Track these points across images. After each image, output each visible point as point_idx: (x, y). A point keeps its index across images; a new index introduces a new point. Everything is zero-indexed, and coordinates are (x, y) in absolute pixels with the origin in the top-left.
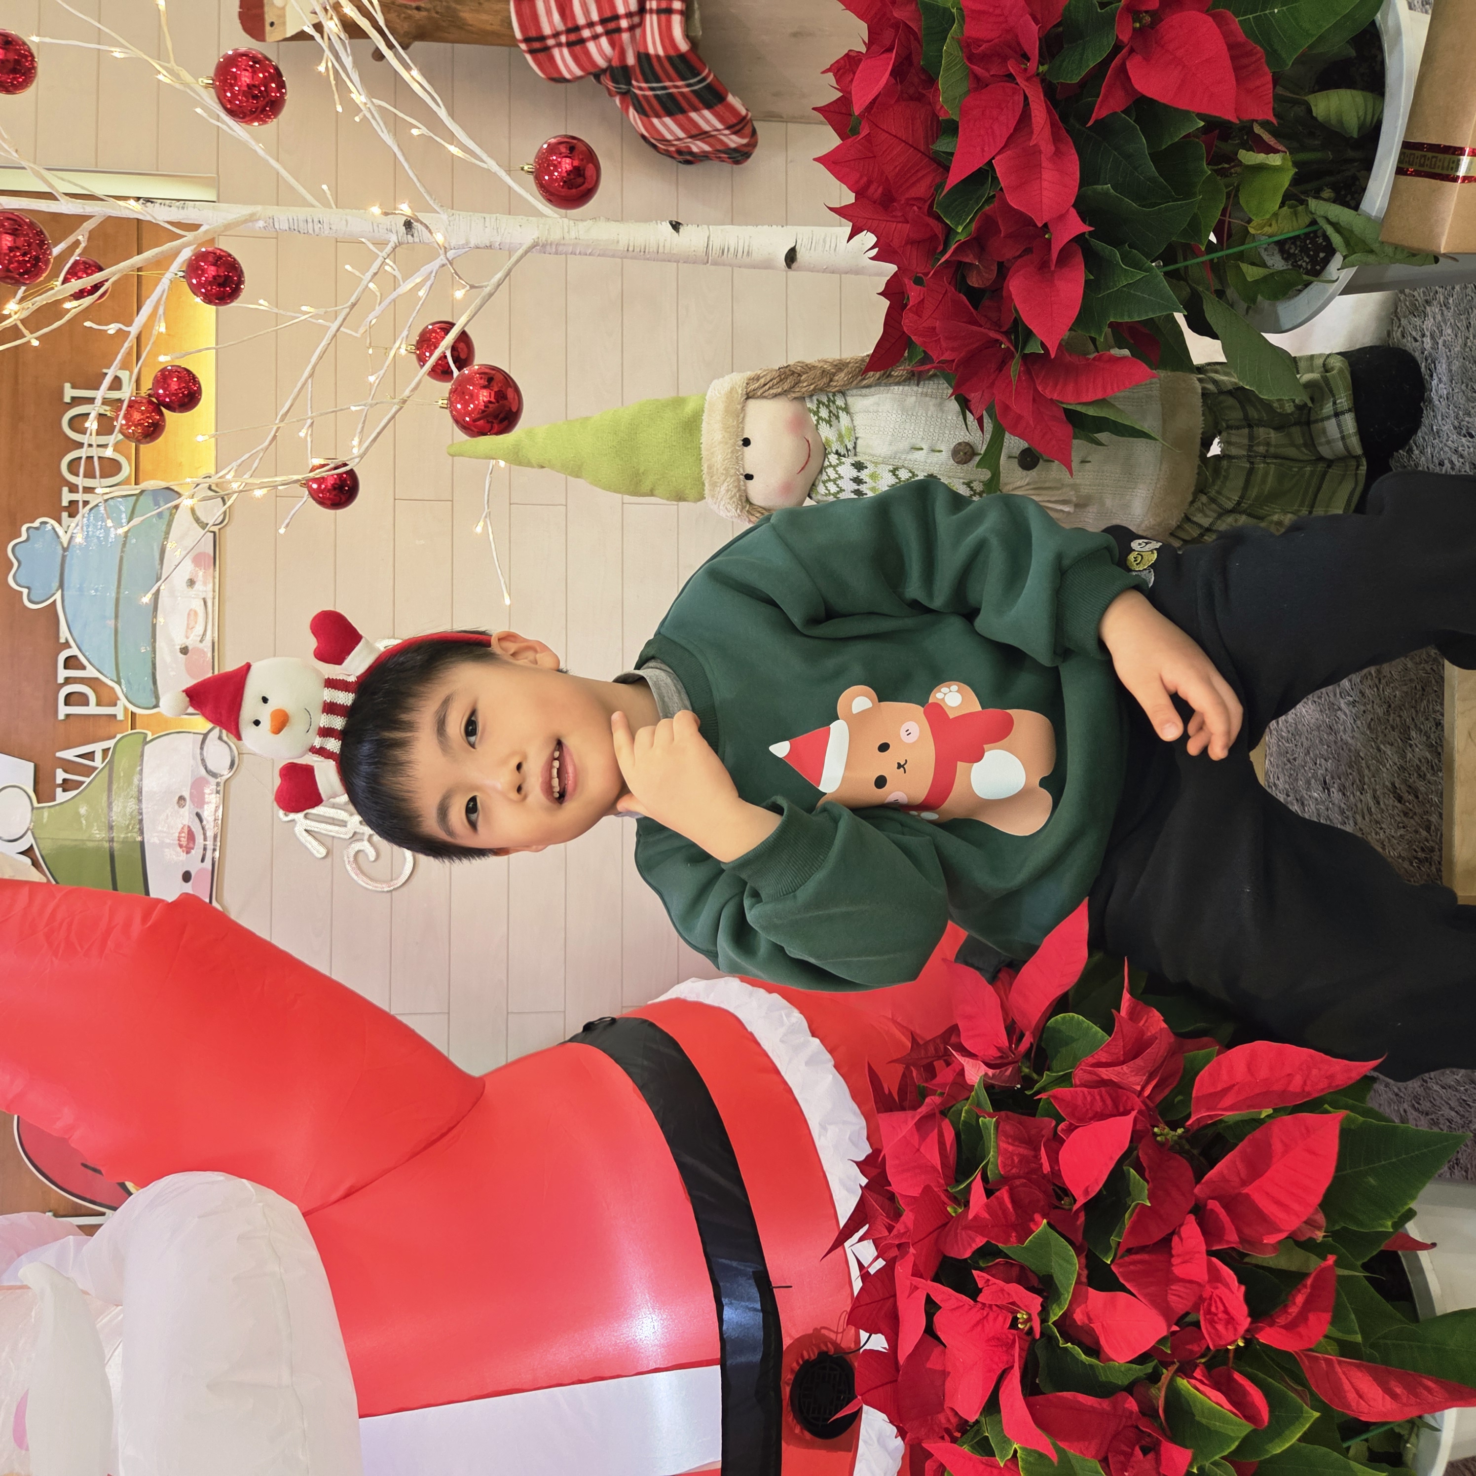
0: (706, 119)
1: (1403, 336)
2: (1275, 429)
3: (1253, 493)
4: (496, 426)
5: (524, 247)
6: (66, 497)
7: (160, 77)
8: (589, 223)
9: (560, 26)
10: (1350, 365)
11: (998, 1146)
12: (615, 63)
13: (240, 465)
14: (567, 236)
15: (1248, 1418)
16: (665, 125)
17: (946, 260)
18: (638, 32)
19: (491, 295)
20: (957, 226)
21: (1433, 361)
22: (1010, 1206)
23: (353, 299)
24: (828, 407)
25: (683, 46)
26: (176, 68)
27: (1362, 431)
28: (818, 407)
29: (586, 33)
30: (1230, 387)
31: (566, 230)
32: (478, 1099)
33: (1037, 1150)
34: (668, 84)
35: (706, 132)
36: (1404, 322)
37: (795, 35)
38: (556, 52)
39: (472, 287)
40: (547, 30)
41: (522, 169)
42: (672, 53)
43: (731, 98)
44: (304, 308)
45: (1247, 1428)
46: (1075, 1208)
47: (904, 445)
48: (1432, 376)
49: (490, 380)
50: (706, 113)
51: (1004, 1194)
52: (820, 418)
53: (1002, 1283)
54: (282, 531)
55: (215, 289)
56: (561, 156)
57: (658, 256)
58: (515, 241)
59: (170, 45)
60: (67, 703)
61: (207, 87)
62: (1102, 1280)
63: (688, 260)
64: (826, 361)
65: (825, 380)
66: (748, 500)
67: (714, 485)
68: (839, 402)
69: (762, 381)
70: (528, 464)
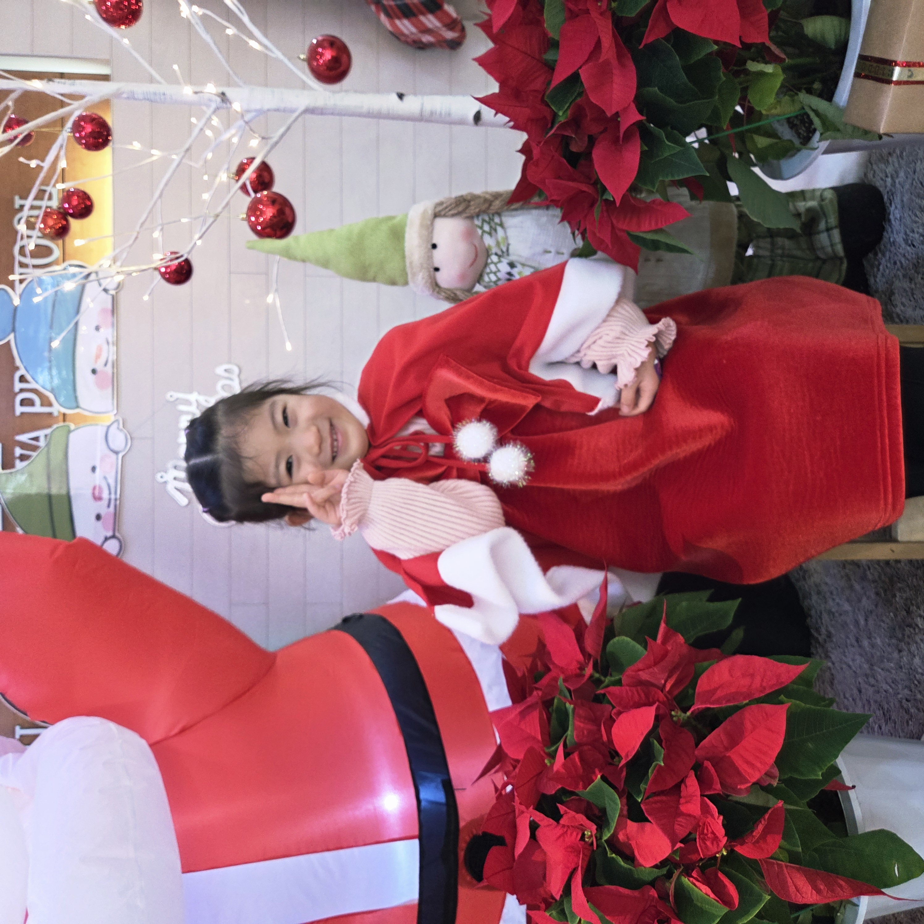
0: (430, 21)
1: (874, 177)
2: (788, 238)
5: (298, 112)
10: (838, 196)
11: (574, 724)
14: (328, 103)
15: (726, 904)
16: (404, 25)
17: (553, 134)
19: (276, 145)
20: (560, 110)
21: (892, 193)
22: (579, 764)
24: (489, 223)
27: (845, 240)
28: (483, 224)
31: (328, 99)
32: (270, 668)
33: (600, 726)
35: (429, 30)
36: (875, 167)
39: (263, 138)
41: (299, 58)
43: (446, 7)
45: (725, 910)
46: (620, 765)
47: (539, 249)
48: (891, 204)
49: (274, 202)
50: (430, 17)
51: (576, 756)
52: (484, 232)
53: (574, 813)
54: (146, 298)
55: (91, 140)
56: (324, 49)
57: (390, 116)
58: (294, 106)
60: (22, 405)
61: (90, 3)
62: (637, 815)
63: (408, 119)
64: (487, 193)
65: (486, 205)
66: (437, 285)
67: (414, 275)
68: (498, 220)
69: (444, 205)
70: (296, 259)
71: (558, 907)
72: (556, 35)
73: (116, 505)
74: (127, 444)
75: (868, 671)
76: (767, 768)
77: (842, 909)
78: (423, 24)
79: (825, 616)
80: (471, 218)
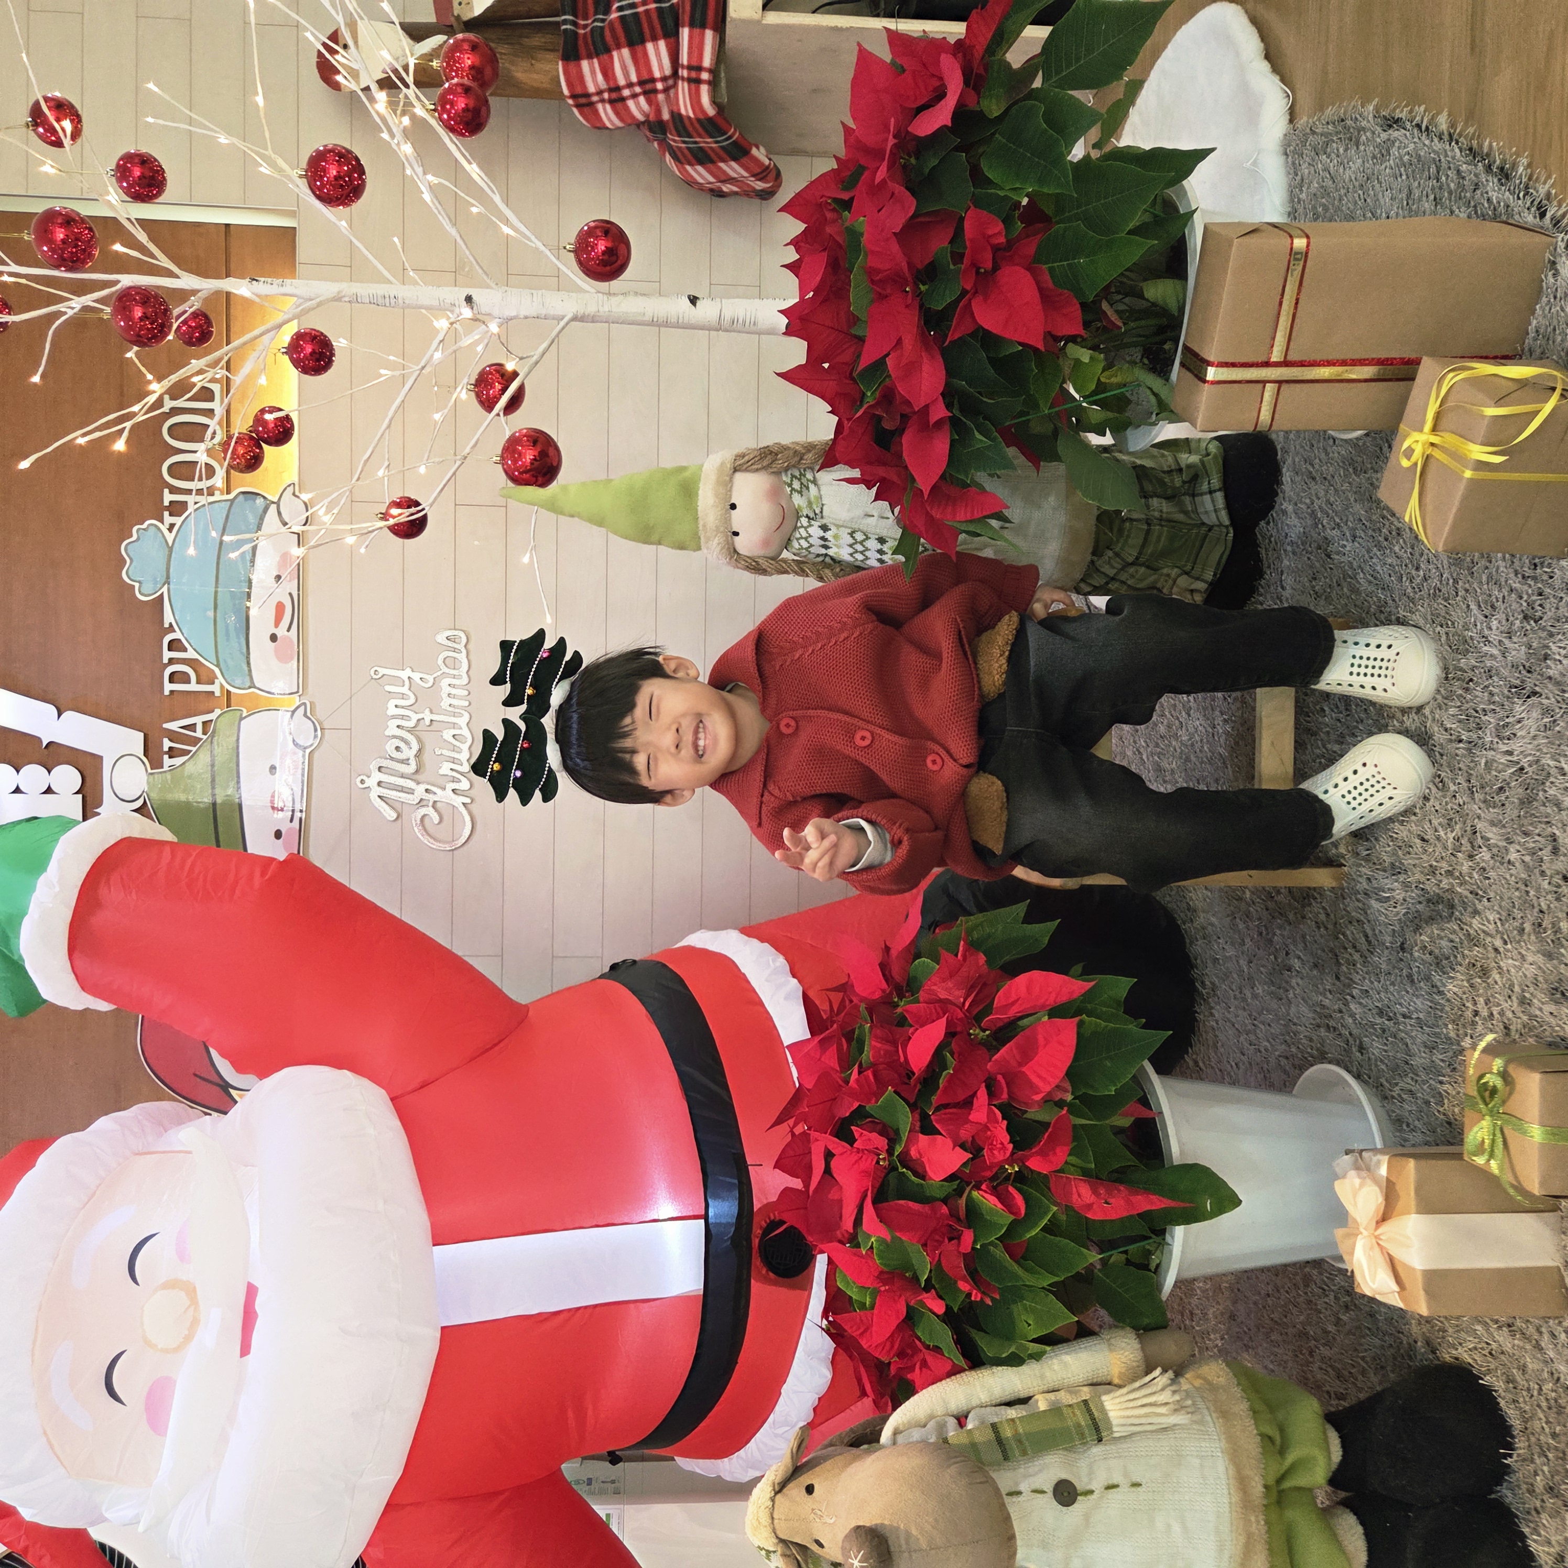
0: (734, 169)
2: (1168, 498)
3: (1149, 550)
4: (540, 479)
5: (566, 320)
6: (168, 498)
7: (262, 170)
8: (621, 297)
9: (602, 84)
10: (1225, 451)
11: (870, 1044)
12: (653, 118)
13: (330, 502)
14: (601, 310)
15: (1011, 1212)
16: (697, 171)
17: (863, 413)
18: (672, 94)
19: (537, 363)
20: (868, 390)
22: (872, 1080)
23: (422, 364)
24: (800, 480)
25: (711, 112)
26: (273, 156)
27: (1229, 506)
28: (792, 481)
29: (626, 92)
31: (601, 304)
32: (523, 1021)
33: (897, 1047)
34: (697, 139)
35: (733, 179)
38: (600, 107)
39: (521, 359)
40: (592, 89)
41: (565, 248)
42: (701, 117)
43: (754, 152)
44: (383, 371)
45: (1010, 1218)
47: (859, 511)
49: (535, 443)
50: (734, 164)
52: (793, 490)
53: (867, 1133)
54: (363, 550)
55: (311, 363)
56: (597, 238)
57: (679, 325)
58: (560, 312)
59: (267, 135)
60: (171, 681)
61: (301, 176)
62: (927, 1128)
63: (702, 328)
64: (797, 444)
65: (797, 459)
66: (735, 551)
67: (708, 539)
68: (809, 476)
69: (746, 458)
70: (562, 513)
71: (853, 1239)
72: (863, 316)
73: (301, 819)
74: (316, 737)
75: (1250, 1027)
76: (1057, 1081)
77: (1158, 1252)
78: (724, 172)
79: (1210, 964)
80: (778, 473)
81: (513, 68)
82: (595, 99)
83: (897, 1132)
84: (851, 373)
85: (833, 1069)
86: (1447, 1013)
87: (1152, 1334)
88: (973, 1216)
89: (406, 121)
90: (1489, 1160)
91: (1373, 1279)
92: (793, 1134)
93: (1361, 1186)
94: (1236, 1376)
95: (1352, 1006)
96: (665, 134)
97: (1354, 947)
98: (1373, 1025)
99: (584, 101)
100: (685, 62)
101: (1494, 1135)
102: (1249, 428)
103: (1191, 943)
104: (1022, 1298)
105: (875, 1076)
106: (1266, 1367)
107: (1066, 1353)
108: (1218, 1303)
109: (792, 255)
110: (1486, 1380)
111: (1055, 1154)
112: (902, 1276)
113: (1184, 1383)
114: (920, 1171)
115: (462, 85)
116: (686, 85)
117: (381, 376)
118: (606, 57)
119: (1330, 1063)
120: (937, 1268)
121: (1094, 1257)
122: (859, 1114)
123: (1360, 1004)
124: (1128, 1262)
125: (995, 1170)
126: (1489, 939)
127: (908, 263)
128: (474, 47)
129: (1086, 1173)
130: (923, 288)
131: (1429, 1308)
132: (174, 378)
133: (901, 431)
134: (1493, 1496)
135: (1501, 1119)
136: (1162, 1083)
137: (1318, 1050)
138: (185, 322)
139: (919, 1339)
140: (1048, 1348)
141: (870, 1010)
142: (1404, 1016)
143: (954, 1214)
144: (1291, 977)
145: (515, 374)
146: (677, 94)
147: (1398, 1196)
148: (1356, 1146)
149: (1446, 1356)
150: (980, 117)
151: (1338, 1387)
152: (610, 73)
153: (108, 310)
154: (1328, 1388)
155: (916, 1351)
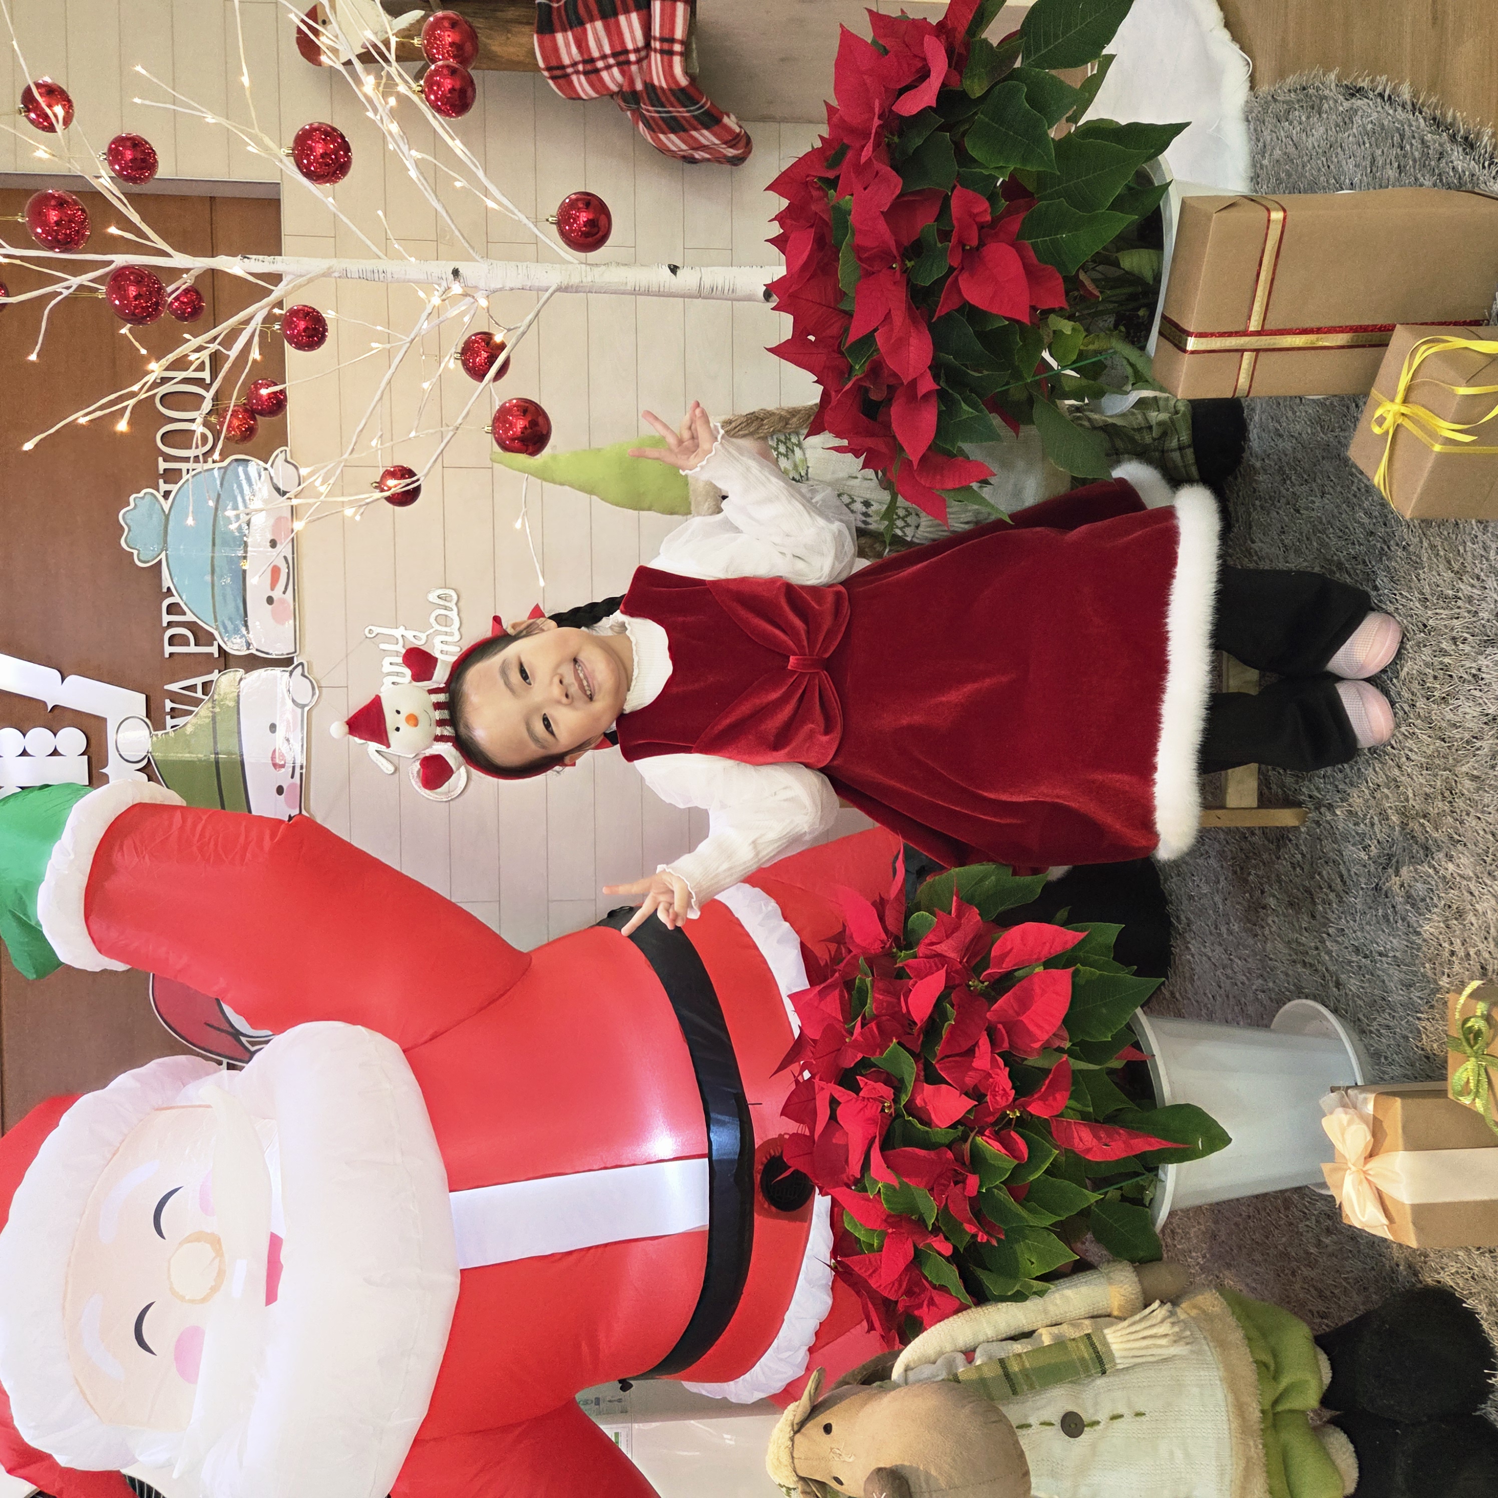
0: (705, 137)
2: (1139, 455)
4: (531, 449)
5: (550, 291)
6: (162, 466)
7: (249, 148)
8: (603, 268)
9: (577, 56)
11: (874, 997)
12: (626, 88)
13: (326, 473)
14: (584, 280)
15: (1015, 1157)
16: (669, 139)
17: (849, 388)
18: (645, 63)
19: (524, 333)
20: (857, 363)
22: (876, 1032)
23: (412, 336)
24: (785, 443)
25: (683, 81)
26: (260, 134)
27: (1198, 462)
28: (778, 445)
29: (600, 64)
30: (1101, 424)
31: (584, 274)
32: (526, 969)
33: (899, 999)
34: (671, 109)
35: (705, 146)
37: (782, 60)
38: (574, 78)
39: (509, 330)
40: (566, 61)
41: (547, 220)
42: (674, 87)
43: (726, 120)
44: (374, 345)
45: (1015, 1163)
47: (843, 474)
49: (525, 411)
50: (705, 132)
52: (779, 453)
53: (873, 1083)
54: (358, 518)
55: (305, 339)
56: (579, 210)
57: (660, 294)
58: (544, 284)
59: (254, 116)
60: (170, 645)
61: (288, 155)
62: (931, 1077)
63: (683, 296)
64: (782, 409)
65: (781, 424)
67: (698, 506)
68: (794, 440)
69: (733, 425)
70: (553, 481)
71: (859, 1183)
72: (851, 293)
73: (301, 774)
74: (314, 694)
75: (1226, 962)
76: (1055, 1029)
77: (1152, 1188)
78: (696, 139)
79: (1185, 901)
80: (764, 438)
81: (488, 41)
82: (570, 70)
83: (902, 1081)
84: (839, 346)
85: (835, 1019)
86: (1423, 953)
87: (1149, 1265)
88: (977, 1161)
89: (392, 101)
90: (1474, 1100)
91: (1363, 1213)
92: (797, 1082)
93: (1350, 1123)
94: (1229, 1304)
95: (1328, 943)
96: (638, 103)
97: (1330, 887)
98: (1350, 962)
99: (559, 73)
100: (657, 34)
101: (1479, 1075)
102: (1229, 395)
103: (1166, 880)
104: (1025, 1238)
105: (879, 1026)
106: (1247, 1285)
107: (1067, 1288)
108: (1199, 1223)
109: (776, 230)
110: (1469, 1304)
111: (1055, 1099)
112: (910, 1219)
113: (1181, 1314)
114: (924, 1117)
115: (448, 66)
116: (658, 56)
117: (372, 349)
118: (579, 29)
119: (1307, 998)
120: (944, 1212)
121: (1094, 1197)
122: (864, 1064)
123: (1337, 942)
124: (1124, 1198)
125: (997, 1115)
126: (1465, 882)
127: (896, 241)
128: (454, 24)
129: (1085, 1116)
130: (909, 264)
131: (1418, 1240)
132: (171, 357)
133: (888, 401)
134: (1478, 1413)
135: (1487, 1061)
136: (1152, 1025)
137: (1294, 985)
138: (177, 299)
139: (926, 1279)
140: (1052, 1286)
141: (870, 962)
142: (1381, 954)
143: (959, 1159)
144: (1267, 915)
145: (502, 347)
146: (650, 63)
147: (1386, 1135)
148: (1342, 1083)
149: (1429, 1280)
150: (963, 96)
151: (1321, 1307)
152: (583, 45)
153: (103, 288)
154: (1311, 1307)
155: (924, 1289)
